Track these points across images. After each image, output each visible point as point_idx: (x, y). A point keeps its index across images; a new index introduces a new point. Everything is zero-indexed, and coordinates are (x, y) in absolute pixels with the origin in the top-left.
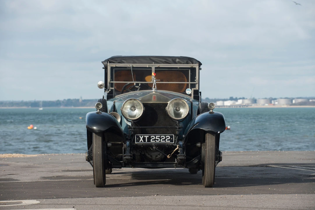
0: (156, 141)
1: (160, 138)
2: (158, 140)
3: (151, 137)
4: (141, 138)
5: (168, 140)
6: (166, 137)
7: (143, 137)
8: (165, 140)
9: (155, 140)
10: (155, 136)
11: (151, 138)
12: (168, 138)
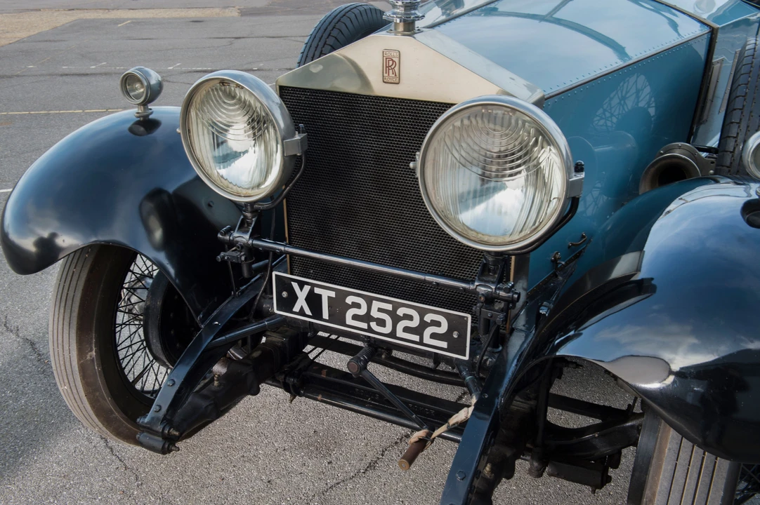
0: (373, 325)
1: (396, 319)
2: (381, 323)
3: (349, 300)
4: (302, 295)
5: (434, 336)
6: (428, 318)
7: (307, 288)
8: (419, 331)
9: (367, 318)
10: (369, 301)
11: (350, 307)
12: (438, 324)
